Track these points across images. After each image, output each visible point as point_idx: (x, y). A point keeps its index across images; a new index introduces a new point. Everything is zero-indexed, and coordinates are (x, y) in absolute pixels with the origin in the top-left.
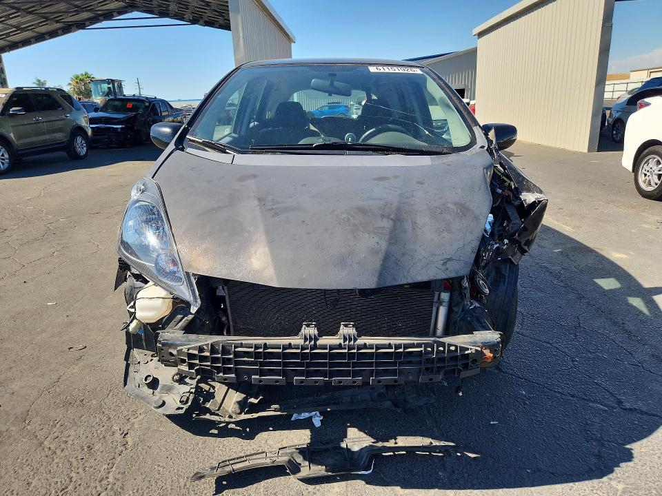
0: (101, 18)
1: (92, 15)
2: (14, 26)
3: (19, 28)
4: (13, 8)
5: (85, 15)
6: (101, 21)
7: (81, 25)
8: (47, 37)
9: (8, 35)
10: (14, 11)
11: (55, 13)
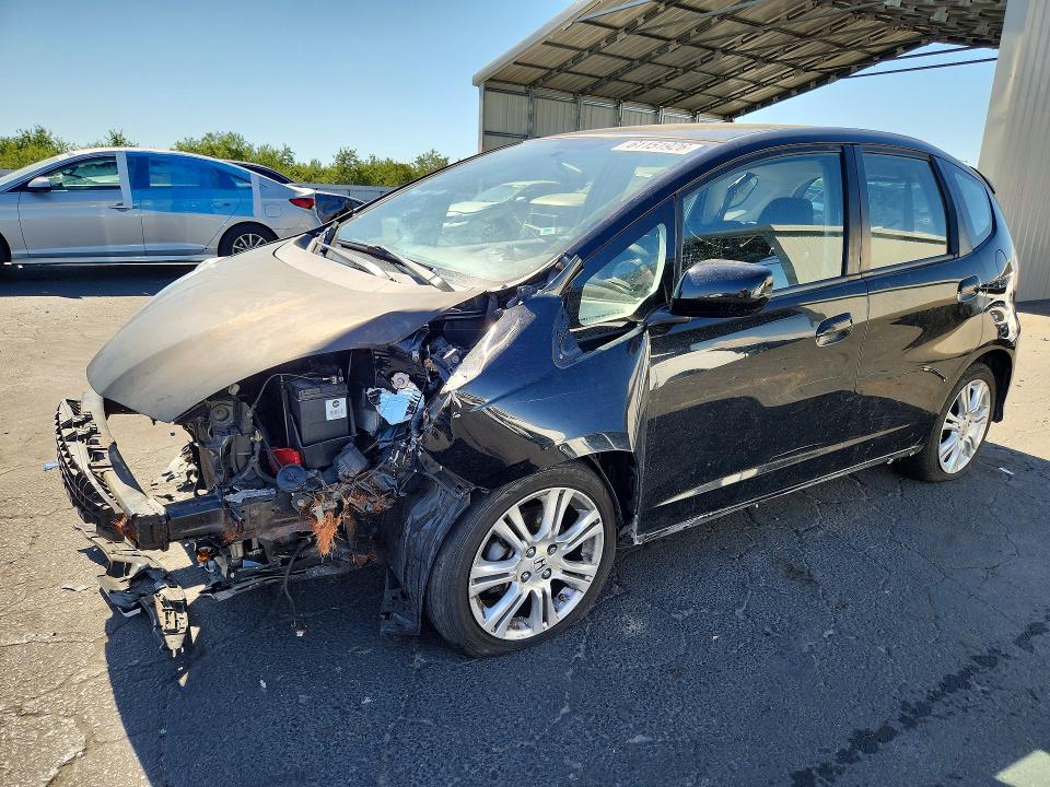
0: (876, 59)
1: (864, 55)
2: (751, 81)
3: (758, 84)
4: (750, 57)
5: (854, 55)
6: (877, 62)
7: (844, 72)
8: (794, 92)
9: (743, 93)
10: (752, 60)
11: (808, 56)
